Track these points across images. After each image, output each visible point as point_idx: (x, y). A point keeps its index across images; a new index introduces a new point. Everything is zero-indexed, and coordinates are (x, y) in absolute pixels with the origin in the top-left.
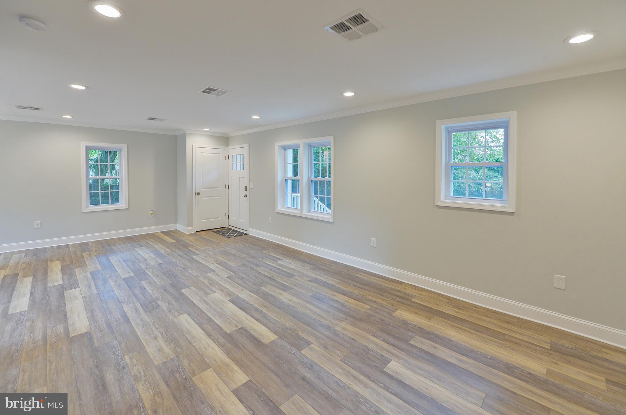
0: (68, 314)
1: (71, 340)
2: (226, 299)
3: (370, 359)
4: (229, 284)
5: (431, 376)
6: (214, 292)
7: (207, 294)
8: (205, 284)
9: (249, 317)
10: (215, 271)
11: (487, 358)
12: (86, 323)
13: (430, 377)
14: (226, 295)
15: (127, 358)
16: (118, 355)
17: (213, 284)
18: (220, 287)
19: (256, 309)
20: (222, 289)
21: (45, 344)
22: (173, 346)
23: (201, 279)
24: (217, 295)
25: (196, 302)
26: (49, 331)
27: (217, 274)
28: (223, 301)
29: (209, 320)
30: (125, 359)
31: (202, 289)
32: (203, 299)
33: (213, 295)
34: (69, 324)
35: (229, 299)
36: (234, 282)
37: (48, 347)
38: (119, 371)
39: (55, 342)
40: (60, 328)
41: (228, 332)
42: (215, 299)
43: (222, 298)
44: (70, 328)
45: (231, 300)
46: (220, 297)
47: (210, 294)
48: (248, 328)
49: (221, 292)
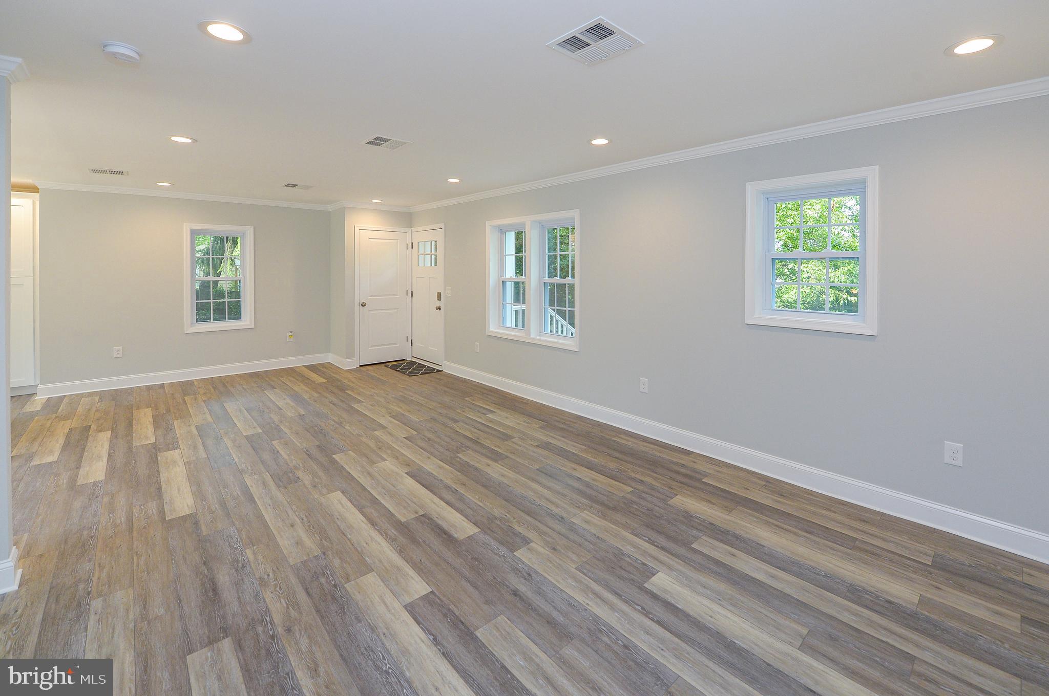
0: (164, 486)
1: (168, 525)
2: (401, 471)
3: (624, 568)
4: (409, 449)
5: (721, 599)
6: (385, 460)
7: (372, 463)
8: (370, 447)
9: (436, 500)
10: (387, 428)
11: (818, 574)
12: (190, 501)
13: (719, 600)
14: (402, 464)
15: (249, 553)
16: (236, 548)
17: (383, 448)
18: (394, 453)
19: (448, 488)
20: (397, 456)
21: (131, 530)
22: (318, 538)
23: (365, 440)
24: (389, 465)
25: (355, 474)
26: (136, 511)
27: (389, 433)
28: (397, 474)
29: (375, 501)
30: (246, 553)
31: (365, 455)
32: (367, 470)
33: (381, 464)
34: (165, 502)
35: (407, 470)
36: (416, 445)
37: (135, 534)
38: (237, 570)
39: (145, 527)
40: (152, 508)
41: (403, 520)
42: (384, 470)
43: (397, 470)
44: (166, 508)
45: (409, 472)
46: (393, 468)
47: (378, 463)
48: (434, 516)
49: (395, 461)
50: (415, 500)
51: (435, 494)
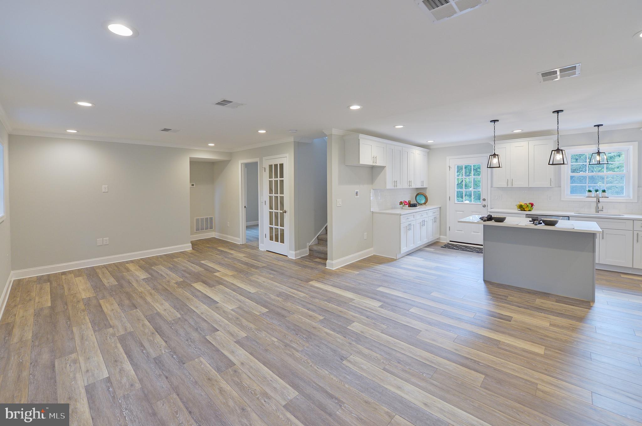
2: (221, 303)
4: (216, 320)
6: (232, 310)
7: (239, 308)
8: (245, 319)
9: (205, 292)
14: (221, 308)
17: (235, 319)
18: (226, 315)
19: (196, 297)
20: (224, 314)
23: (252, 325)
24: (229, 307)
25: (247, 300)
27: (232, 335)
28: (224, 302)
31: (246, 312)
32: (242, 303)
33: (234, 307)
35: (218, 305)
42: (231, 304)
43: (224, 304)
45: (216, 304)
46: (225, 305)
47: (236, 308)
48: (208, 287)
49: (225, 310)
50: (215, 292)
51: (205, 295)
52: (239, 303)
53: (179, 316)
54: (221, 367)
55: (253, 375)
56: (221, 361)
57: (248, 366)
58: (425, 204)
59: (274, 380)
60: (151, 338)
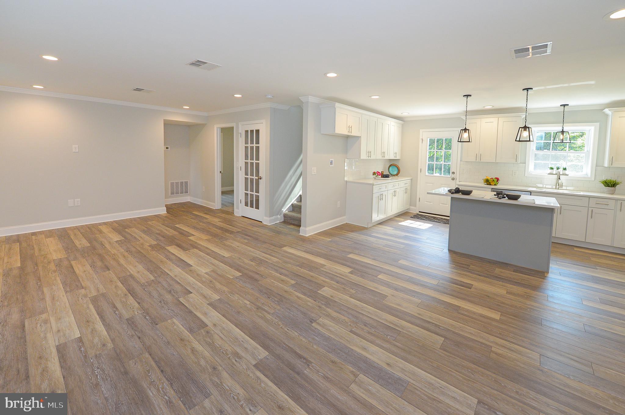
2: (195, 267)
4: (189, 283)
6: (206, 273)
7: (213, 271)
8: (219, 283)
14: (195, 271)
17: (208, 282)
18: (200, 278)
19: (170, 260)
20: (198, 276)
23: (225, 289)
24: (203, 270)
27: (205, 298)
28: (198, 266)
29: (208, 254)
31: (219, 275)
32: (216, 267)
33: (208, 270)
35: (192, 268)
36: (182, 286)
41: (195, 249)
42: (205, 267)
43: (198, 268)
45: (190, 267)
47: (210, 271)
48: (182, 251)
49: (198, 273)
50: (189, 255)
51: (179, 258)
52: (213, 267)
53: (153, 278)
54: (194, 328)
55: (225, 336)
56: (194, 322)
57: (220, 327)
58: (397, 175)
59: (245, 341)
60: (124, 300)
